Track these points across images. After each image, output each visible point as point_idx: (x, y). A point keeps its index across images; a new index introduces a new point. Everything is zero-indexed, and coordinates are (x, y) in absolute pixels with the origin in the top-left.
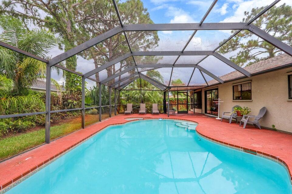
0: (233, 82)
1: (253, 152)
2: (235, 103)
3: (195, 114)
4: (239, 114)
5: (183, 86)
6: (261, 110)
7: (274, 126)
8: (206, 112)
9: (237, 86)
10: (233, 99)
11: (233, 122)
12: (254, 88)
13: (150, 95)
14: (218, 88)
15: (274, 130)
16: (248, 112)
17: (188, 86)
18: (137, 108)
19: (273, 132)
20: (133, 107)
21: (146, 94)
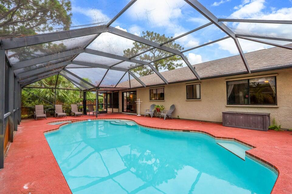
0: (150, 87)
1: (188, 131)
2: (152, 102)
3: (113, 113)
4: (158, 110)
5: (111, 87)
6: (171, 107)
7: (178, 116)
8: (123, 111)
9: (152, 90)
10: (150, 100)
11: (154, 117)
12: (166, 92)
13: (65, 94)
14: (136, 91)
15: (178, 119)
16: (163, 109)
17: (115, 88)
18: (49, 110)
19: (178, 120)
20: (44, 109)
21: (60, 94)
